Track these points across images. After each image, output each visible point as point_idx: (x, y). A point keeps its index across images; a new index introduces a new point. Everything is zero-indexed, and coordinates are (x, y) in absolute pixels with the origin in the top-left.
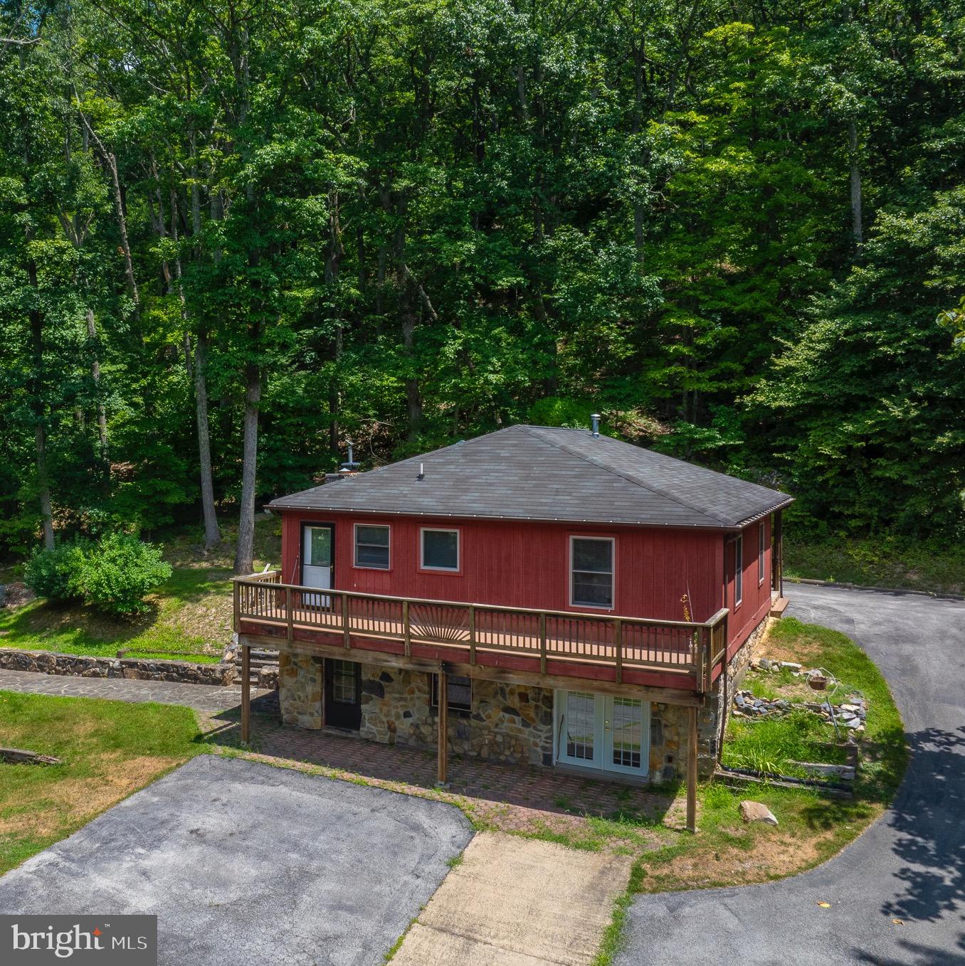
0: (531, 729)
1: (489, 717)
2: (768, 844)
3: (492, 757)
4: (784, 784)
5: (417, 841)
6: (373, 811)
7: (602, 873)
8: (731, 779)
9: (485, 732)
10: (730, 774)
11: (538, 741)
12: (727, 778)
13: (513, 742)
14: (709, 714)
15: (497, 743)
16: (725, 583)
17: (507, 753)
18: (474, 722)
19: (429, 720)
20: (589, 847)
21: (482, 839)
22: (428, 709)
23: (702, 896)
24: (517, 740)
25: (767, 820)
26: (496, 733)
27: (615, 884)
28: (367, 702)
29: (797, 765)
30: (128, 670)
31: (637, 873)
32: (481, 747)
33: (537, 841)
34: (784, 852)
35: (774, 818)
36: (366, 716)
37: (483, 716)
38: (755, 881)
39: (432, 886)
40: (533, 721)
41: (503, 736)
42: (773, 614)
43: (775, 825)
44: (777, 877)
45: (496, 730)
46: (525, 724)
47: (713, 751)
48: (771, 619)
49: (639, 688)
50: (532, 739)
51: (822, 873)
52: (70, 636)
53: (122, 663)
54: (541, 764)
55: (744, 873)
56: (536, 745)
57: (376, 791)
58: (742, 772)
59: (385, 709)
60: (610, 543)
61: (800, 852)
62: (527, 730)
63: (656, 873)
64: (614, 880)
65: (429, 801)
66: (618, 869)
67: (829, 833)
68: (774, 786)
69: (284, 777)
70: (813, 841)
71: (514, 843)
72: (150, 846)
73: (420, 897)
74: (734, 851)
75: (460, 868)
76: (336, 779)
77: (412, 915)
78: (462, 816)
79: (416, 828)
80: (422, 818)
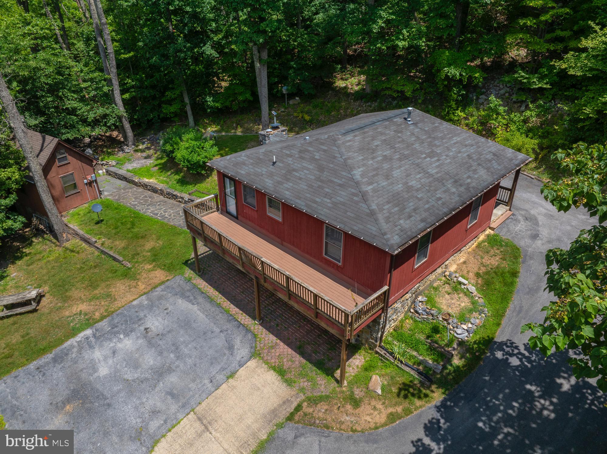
2: (368, 407)
4: (403, 367)
5: (225, 357)
6: (221, 331)
7: (284, 403)
10: (383, 352)
12: (380, 354)
20: (289, 383)
21: (252, 363)
23: (315, 432)
25: (376, 392)
27: (284, 412)
29: (415, 357)
31: (299, 408)
33: (273, 371)
34: (370, 414)
35: (380, 391)
38: (344, 430)
39: (213, 389)
42: (490, 228)
43: (379, 395)
44: (355, 431)
47: (376, 341)
48: (488, 232)
51: (377, 435)
52: (177, 177)
53: (189, 199)
55: (343, 423)
57: (230, 318)
58: (388, 353)
61: (378, 416)
63: (306, 410)
64: (285, 409)
65: (248, 330)
66: (292, 402)
67: (401, 407)
68: (398, 366)
69: (201, 300)
70: (390, 410)
71: (262, 370)
72: (127, 335)
73: (204, 395)
74: (349, 407)
75: (230, 380)
76: (219, 306)
77: (194, 406)
78: (254, 345)
79: (231, 348)
80: (237, 342)
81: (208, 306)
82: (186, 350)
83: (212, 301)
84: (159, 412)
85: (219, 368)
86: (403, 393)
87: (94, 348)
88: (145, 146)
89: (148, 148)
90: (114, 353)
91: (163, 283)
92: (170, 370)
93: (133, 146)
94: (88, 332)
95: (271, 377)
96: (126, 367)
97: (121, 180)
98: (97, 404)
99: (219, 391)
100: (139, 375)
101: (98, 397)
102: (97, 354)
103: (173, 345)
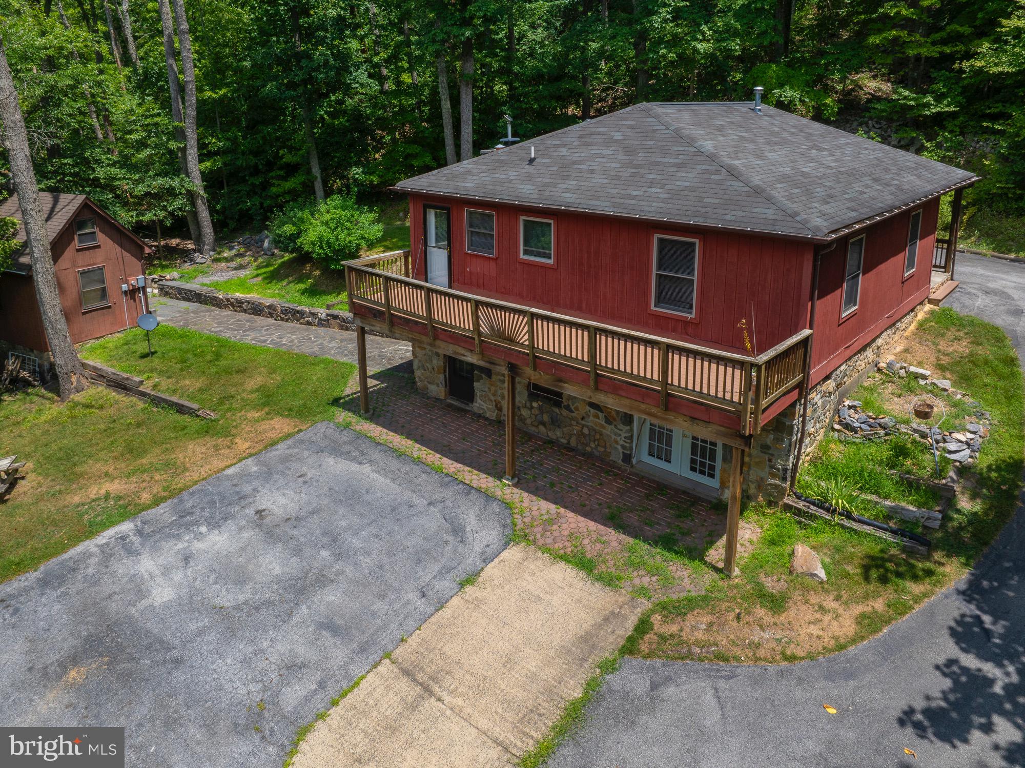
0: (613, 427)
1: (577, 409)
2: (804, 608)
3: (580, 447)
4: (855, 526)
5: (449, 548)
6: (430, 504)
7: (606, 620)
8: (799, 510)
9: (574, 423)
10: (801, 505)
11: (618, 439)
12: (796, 508)
13: (598, 436)
14: (782, 441)
15: (584, 436)
16: (812, 299)
17: (593, 445)
18: (565, 412)
19: (528, 405)
20: (609, 581)
21: (513, 554)
22: (526, 393)
23: (696, 672)
24: (601, 435)
25: (813, 575)
26: (583, 426)
27: (611, 638)
28: (478, 381)
29: (877, 503)
30: (332, 321)
31: (643, 626)
32: (571, 435)
33: (563, 563)
34: (816, 622)
35: (822, 574)
36: (478, 393)
37: (572, 408)
38: (766, 660)
39: (432, 609)
40: (615, 420)
41: (589, 430)
42: (931, 301)
43: (822, 582)
44: (792, 658)
45: (583, 422)
46: (608, 422)
47: (784, 479)
48: (928, 307)
49: (685, 418)
50: (613, 437)
51: (848, 661)
52: (302, 286)
53: (328, 315)
54: (620, 462)
55: (758, 645)
56: (617, 442)
57: (446, 479)
58: (814, 504)
59: (493, 389)
60: (694, 244)
61: (835, 623)
62: (609, 427)
63: (663, 630)
64: (613, 632)
65: (489, 497)
66: (625, 618)
67: (880, 600)
68: (843, 527)
69: (376, 455)
70: (859, 609)
71: (539, 563)
72: (214, 525)
73: (411, 623)
74: (761, 612)
75: (469, 589)
76: (418, 461)
77: (390, 647)
78: (509, 521)
79: (458, 530)
80: (470, 518)
81: (394, 464)
82: (354, 541)
83: (400, 455)
84: (304, 665)
85: (437, 568)
86: (874, 574)
87: (140, 554)
88: (233, 253)
89: (241, 255)
90: (187, 559)
91: (289, 436)
92: (322, 581)
93: (212, 253)
94: (127, 527)
95: (563, 573)
96: (216, 583)
97: (189, 300)
98: (148, 662)
99: (446, 612)
100: (249, 595)
101: (149, 647)
102: (147, 564)
103: (325, 534)
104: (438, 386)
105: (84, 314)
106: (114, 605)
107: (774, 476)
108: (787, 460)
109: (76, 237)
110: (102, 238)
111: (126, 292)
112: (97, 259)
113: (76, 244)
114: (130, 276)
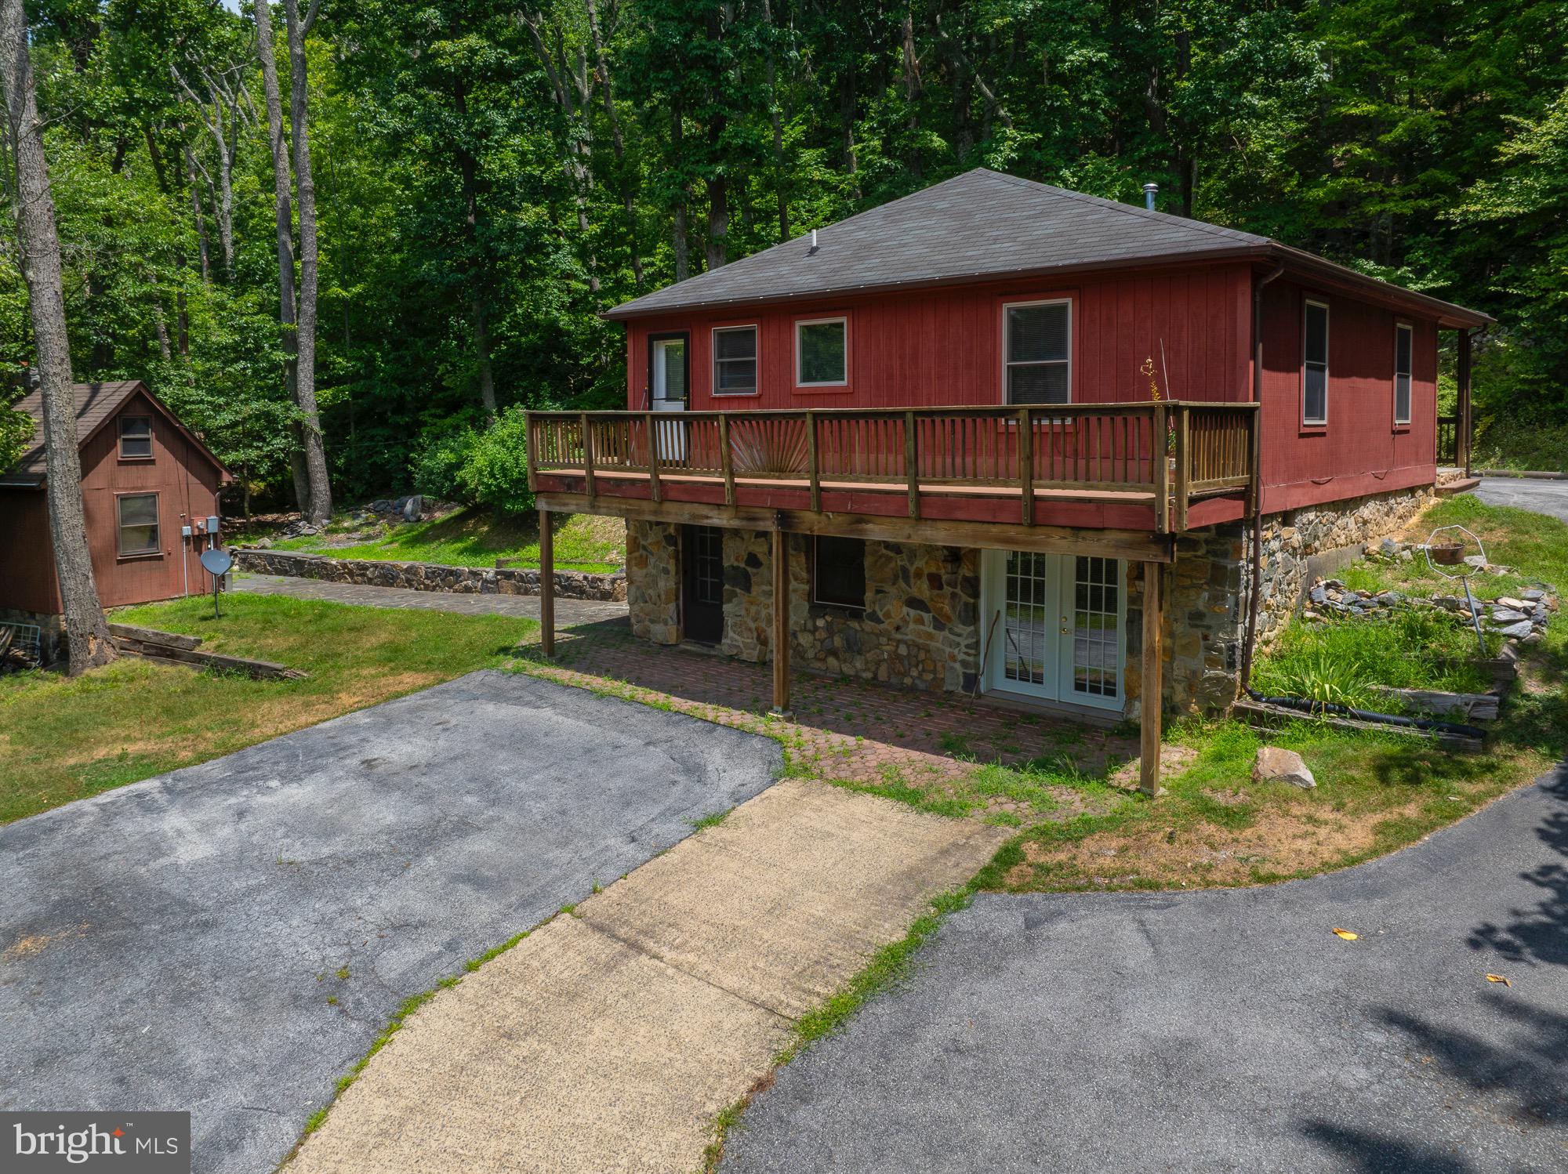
0: (946, 633)
1: (888, 615)
2: (1282, 821)
3: (893, 680)
4: (1355, 724)
5: (678, 788)
6: (648, 744)
7: (944, 852)
8: (1260, 714)
9: (883, 640)
10: (1262, 706)
11: (956, 651)
12: (1254, 712)
13: (922, 656)
14: (1224, 598)
15: (899, 657)
16: (1253, 356)
17: (915, 673)
18: (868, 625)
19: (810, 626)
20: (947, 811)
21: (785, 790)
22: (806, 606)
23: (1106, 902)
24: (928, 651)
25: (1293, 778)
26: (899, 641)
27: (954, 873)
28: (730, 601)
29: (1387, 693)
30: (504, 583)
31: (1008, 857)
32: (878, 663)
33: (869, 796)
34: (1304, 836)
35: (1308, 776)
36: (729, 621)
37: (880, 614)
38: (1224, 883)
39: (647, 855)
40: (949, 619)
41: (908, 647)
42: (1439, 493)
43: (1308, 789)
44: (1271, 878)
45: (898, 636)
46: (939, 625)
47: (1231, 665)
48: (1435, 501)
49: (1062, 532)
50: (948, 650)
51: (1368, 876)
52: (460, 545)
53: (497, 573)
54: (960, 690)
55: (1209, 869)
56: (953, 658)
57: (676, 718)
58: (1283, 704)
59: (753, 609)
60: (1065, 309)
61: (1339, 837)
62: (940, 635)
63: (1042, 859)
64: (957, 865)
65: (744, 733)
66: (976, 849)
67: (1413, 806)
68: (1335, 727)
69: (562, 698)
70: (1377, 818)
71: (829, 797)
72: (292, 778)
73: (611, 872)
74: (1208, 828)
75: (711, 831)
76: (632, 701)
77: (573, 900)
78: (778, 756)
79: (693, 770)
80: (715, 756)
81: (592, 705)
82: (521, 785)
83: (601, 696)
84: (423, 924)
85: (656, 810)
86: (1396, 775)
87: (165, 811)
88: (357, 522)
89: (372, 524)
90: (241, 814)
91: (424, 687)
92: (464, 827)
93: (325, 521)
94: (148, 785)
95: (869, 807)
96: (286, 836)
97: (285, 573)
98: (157, 927)
99: (672, 857)
100: (340, 848)
101: (161, 911)
102: (175, 821)
103: (473, 780)
104: (666, 623)
105: (120, 562)
106: (110, 865)
107: (1213, 663)
108: (1234, 631)
109: (119, 443)
110: (157, 449)
111: (187, 538)
112: (148, 480)
113: (118, 451)
114: (197, 514)
